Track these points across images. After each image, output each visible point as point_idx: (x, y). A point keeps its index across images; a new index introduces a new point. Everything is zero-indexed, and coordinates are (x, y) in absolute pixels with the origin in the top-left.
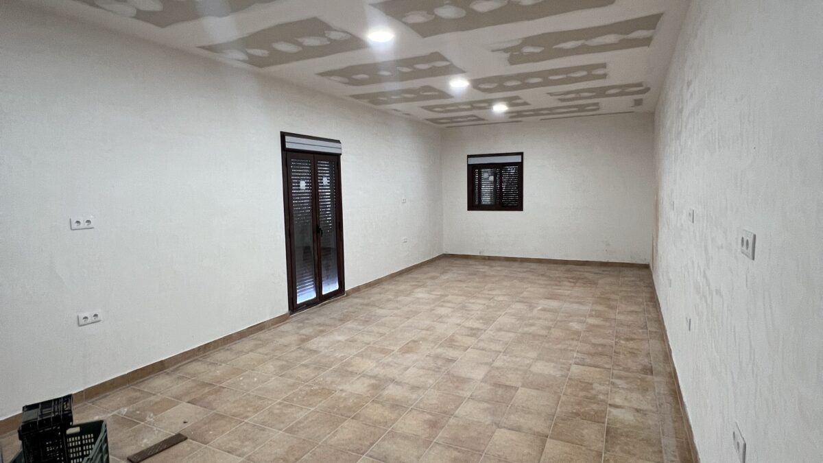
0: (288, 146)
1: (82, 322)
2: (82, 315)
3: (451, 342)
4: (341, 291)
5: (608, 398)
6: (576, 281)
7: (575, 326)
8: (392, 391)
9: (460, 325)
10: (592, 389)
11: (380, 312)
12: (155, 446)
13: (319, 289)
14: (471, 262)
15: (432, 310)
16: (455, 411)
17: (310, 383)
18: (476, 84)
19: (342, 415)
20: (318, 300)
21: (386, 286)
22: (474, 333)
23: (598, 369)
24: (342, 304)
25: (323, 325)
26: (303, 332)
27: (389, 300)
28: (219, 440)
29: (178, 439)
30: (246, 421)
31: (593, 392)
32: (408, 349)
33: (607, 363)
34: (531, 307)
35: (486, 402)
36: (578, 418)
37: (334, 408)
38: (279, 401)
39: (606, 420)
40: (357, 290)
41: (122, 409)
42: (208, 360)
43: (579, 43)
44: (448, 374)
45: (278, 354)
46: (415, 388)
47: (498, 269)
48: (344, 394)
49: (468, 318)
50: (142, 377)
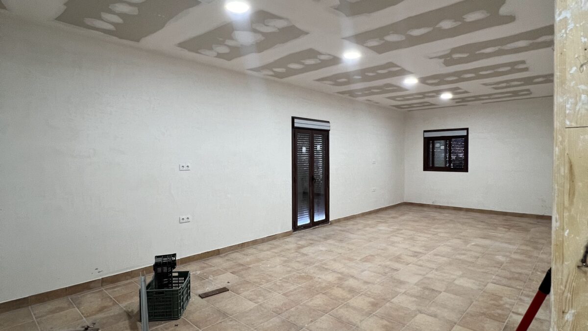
0: (296, 125)
1: (181, 221)
2: (181, 218)
3: (398, 259)
4: (326, 221)
5: (512, 308)
6: (509, 228)
7: (500, 258)
8: (351, 282)
9: (407, 249)
10: (501, 300)
11: (351, 236)
12: (213, 291)
13: (312, 218)
14: (425, 209)
15: (389, 238)
16: (392, 299)
17: (300, 271)
18: (423, 80)
19: (317, 291)
20: (311, 225)
21: (358, 220)
22: (416, 254)
23: (510, 288)
24: (327, 229)
25: (313, 240)
26: (300, 243)
27: (359, 229)
28: (246, 293)
29: (224, 290)
30: (261, 286)
31: (502, 302)
32: (366, 260)
33: (520, 286)
34: (466, 242)
35: (415, 297)
36: (483, 317)
37: (313, 287)
38: (280, 278)
39: (506, 321)
40: (338, 221)
41: (197, 272)
42: (243, 252)
43: (496, 48)
44: (392, 277)
45: (283, 253)
46: (366, 283)
47: (446, 215)
48: (320, 280)
49: (414, 246)
50: (208, 257)
